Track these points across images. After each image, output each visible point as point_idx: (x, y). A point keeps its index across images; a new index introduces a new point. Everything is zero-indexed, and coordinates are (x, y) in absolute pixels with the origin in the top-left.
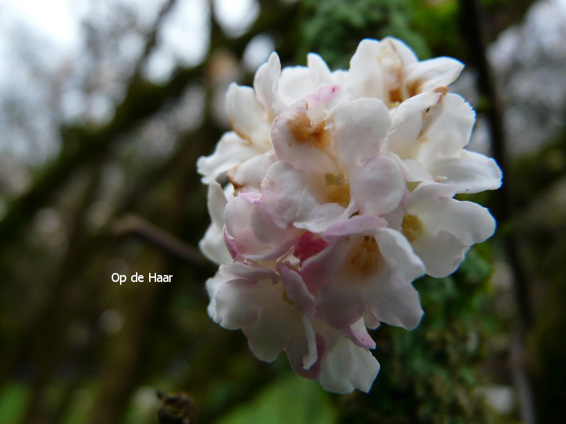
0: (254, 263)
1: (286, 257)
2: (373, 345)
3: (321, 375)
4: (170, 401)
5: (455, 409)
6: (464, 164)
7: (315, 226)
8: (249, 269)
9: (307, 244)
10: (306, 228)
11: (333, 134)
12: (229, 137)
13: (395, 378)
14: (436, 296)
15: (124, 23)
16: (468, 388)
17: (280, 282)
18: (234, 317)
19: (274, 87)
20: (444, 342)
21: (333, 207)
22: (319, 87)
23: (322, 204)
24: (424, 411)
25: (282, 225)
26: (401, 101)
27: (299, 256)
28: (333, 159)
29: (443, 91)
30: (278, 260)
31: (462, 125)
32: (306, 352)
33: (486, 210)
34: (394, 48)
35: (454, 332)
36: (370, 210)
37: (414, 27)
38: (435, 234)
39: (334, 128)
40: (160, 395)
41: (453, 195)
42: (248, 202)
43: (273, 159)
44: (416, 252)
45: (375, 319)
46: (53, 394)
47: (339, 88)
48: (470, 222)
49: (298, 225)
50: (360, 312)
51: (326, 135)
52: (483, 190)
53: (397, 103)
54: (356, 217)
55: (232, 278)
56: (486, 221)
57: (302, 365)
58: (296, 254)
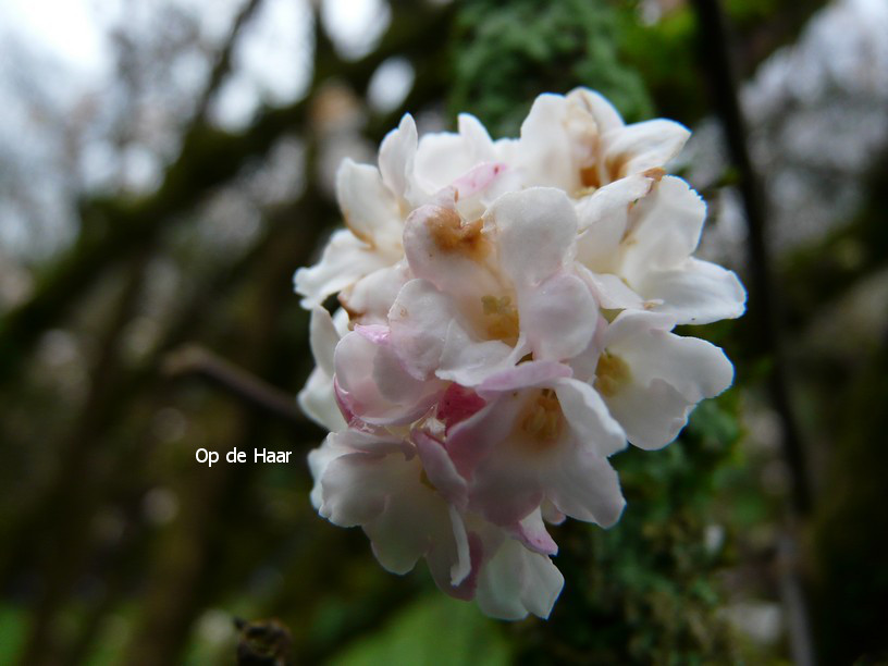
0: (379, 430)
1: (424, 420)
2: (555, 549)
3: (478, 592)
4: (255, 633)
5: (686, 641)
6: (689, 280)
7: (466, 377)
8: (371, 438)
9: (457, 402)
10: (453, 380)
11: (493, 239)
12: (341, 238)
13: (596, 595)
14: (656, 471)
15: (177, 34)
16: (705, 609)
17: (417, 456)
18: (350, 508)
19: (407, 167)
20: (668, 541)
21: (494, 347)
22: (474, 167)
23: (478, 341)
24: (639, 644)
25: (419, 375)
26: (597, 186)
27: (445, 420)
28: (495, 275)
29: (656, 175)
30: (413, 425)
31: (686, 221)
32: (453, 559)
33: (719, 350)
34: (588, 107)
35: (684, 524)
36: (547, 353)
37: (624, 59)
38: (647, 384)
39: (495, 230)
40: (239, 625)
41: (672, 327)
42: (369, 341)
43: (406, 275)
44: (614, 414)
45: (557, 511)
46: (69, 623)
47: (504, 167)
48: (698, 367)
49: (442, 375)
50: (535, 500)
51: (483, 240)
52: (718, 319)
53: (591, 189)
54: (527, 364)
55: (345, 451)
56: (720, 365)
57: (450, 579)
58: (440, 416)
